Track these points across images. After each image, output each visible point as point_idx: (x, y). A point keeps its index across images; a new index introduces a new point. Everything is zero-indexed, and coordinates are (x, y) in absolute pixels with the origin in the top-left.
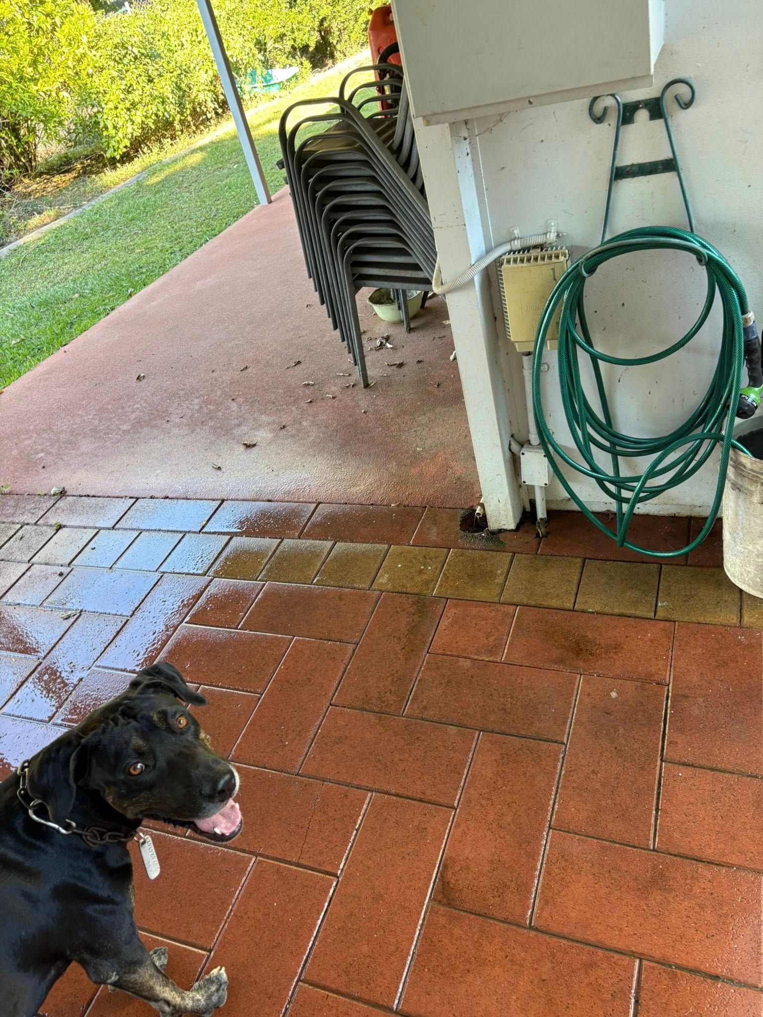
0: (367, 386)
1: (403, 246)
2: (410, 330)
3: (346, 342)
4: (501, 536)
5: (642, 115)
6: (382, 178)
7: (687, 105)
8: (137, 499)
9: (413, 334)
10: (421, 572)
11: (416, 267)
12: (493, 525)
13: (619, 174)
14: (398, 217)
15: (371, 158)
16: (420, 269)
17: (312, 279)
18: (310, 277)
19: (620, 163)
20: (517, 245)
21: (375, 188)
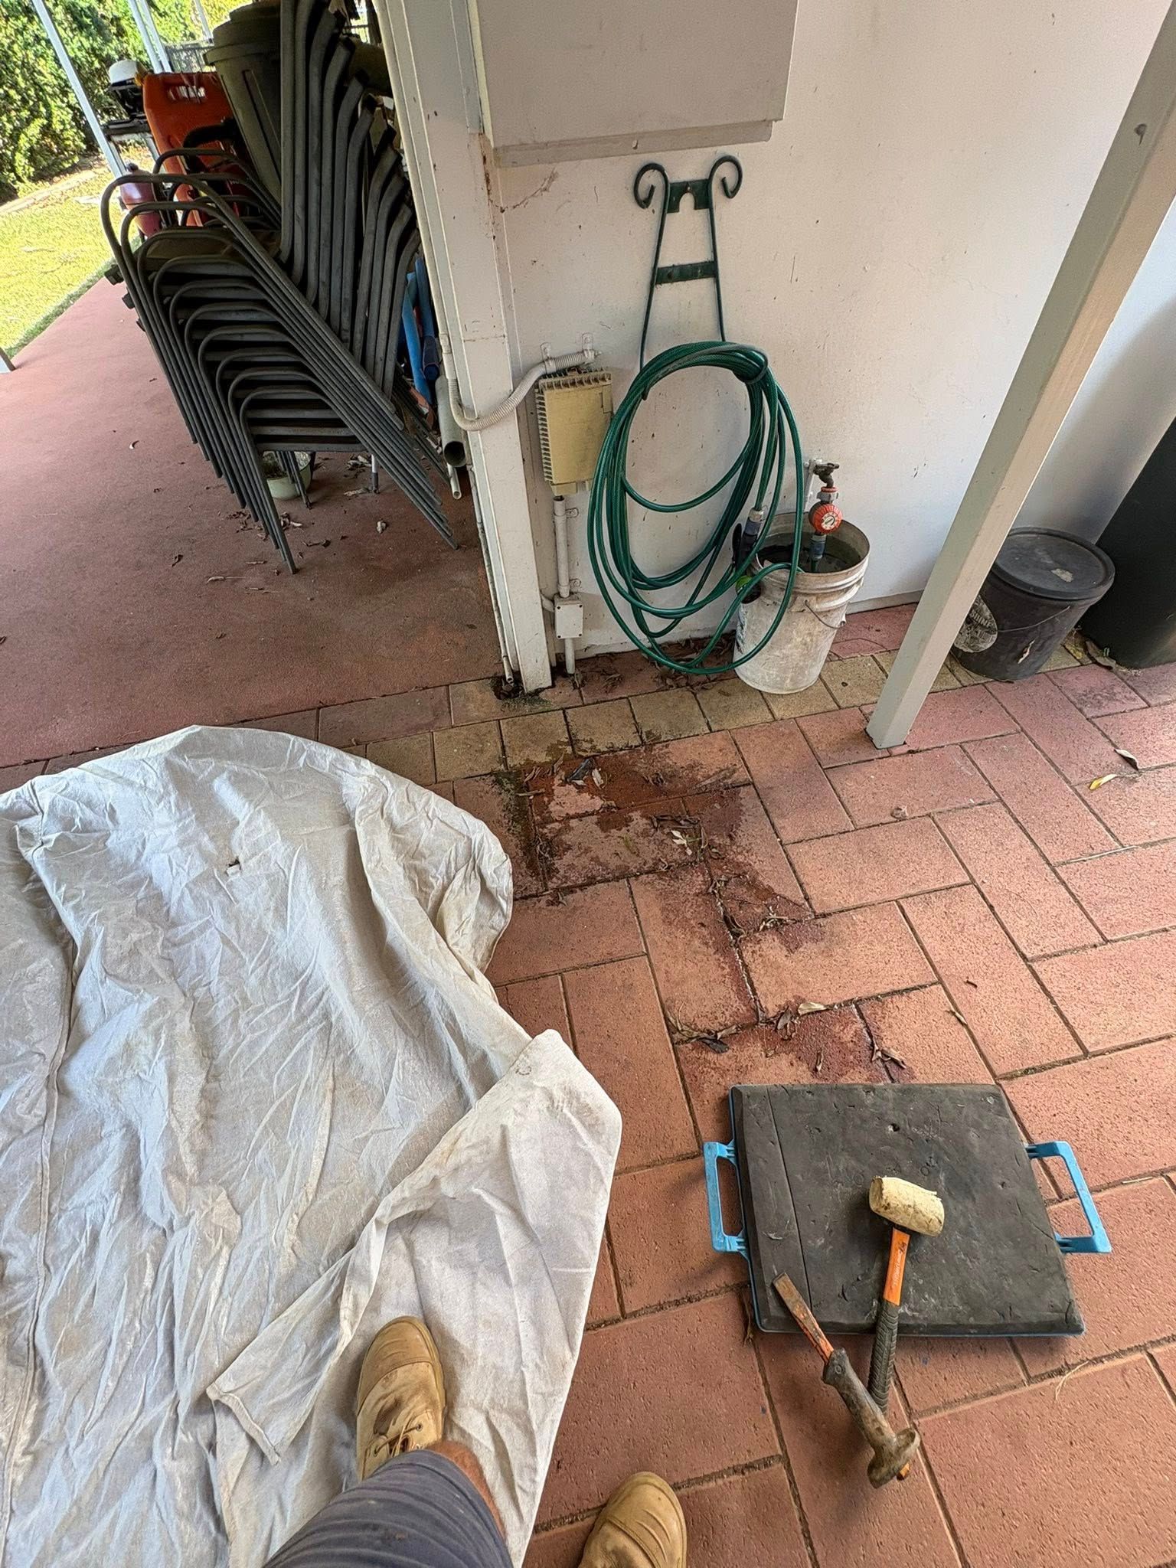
0: (296, 571)
1: (319, 397)
2: (310, 506)
3: (260, 523)
4: (542, 695)
5: (687, 201)
6: (276, 302)
7: (730, 193)
8: (48, 760)
9: (316, 509)
10: (482, 751)
11: (338, 423)
12: (529, 686)
13: (661, 276)
14: (307, 358)
15: (256, 273)
16: (343, 425)
17: (198, 444)
18: (195, 441)
19: (665, 262)
20: (552, 367)
21: (268, 316)
